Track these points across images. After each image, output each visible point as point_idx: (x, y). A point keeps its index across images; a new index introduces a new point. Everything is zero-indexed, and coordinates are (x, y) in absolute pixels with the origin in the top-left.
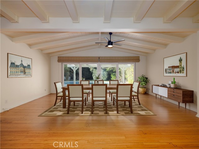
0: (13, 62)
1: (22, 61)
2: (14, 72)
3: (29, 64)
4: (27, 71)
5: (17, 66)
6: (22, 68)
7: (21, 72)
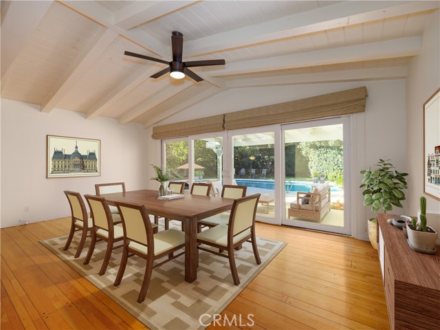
0: (60, 149)
1: (77, 147)
2: (60, 167)
3: (91, 151)
4: (88, 163)
5: (67, 157)
6: (78, 160)
7: (75, 165)
